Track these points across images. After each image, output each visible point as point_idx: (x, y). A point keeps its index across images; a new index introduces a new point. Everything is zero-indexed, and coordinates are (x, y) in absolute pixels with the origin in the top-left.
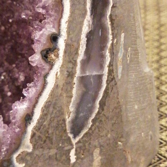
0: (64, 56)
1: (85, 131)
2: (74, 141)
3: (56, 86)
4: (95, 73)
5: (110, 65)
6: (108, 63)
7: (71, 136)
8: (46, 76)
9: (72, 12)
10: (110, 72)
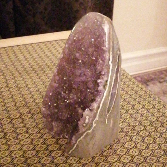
0: (109, 87)
1: (110, 111)
2: (107, 115)
3: (106, 96)
4: (115, 91)
5: (118, 89)
6: (117, 88)
7: (107, 113)
8: (104, 93)
9: (111, 74)
10: (118, 90)
